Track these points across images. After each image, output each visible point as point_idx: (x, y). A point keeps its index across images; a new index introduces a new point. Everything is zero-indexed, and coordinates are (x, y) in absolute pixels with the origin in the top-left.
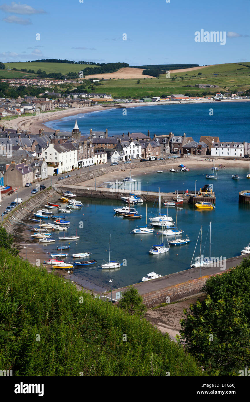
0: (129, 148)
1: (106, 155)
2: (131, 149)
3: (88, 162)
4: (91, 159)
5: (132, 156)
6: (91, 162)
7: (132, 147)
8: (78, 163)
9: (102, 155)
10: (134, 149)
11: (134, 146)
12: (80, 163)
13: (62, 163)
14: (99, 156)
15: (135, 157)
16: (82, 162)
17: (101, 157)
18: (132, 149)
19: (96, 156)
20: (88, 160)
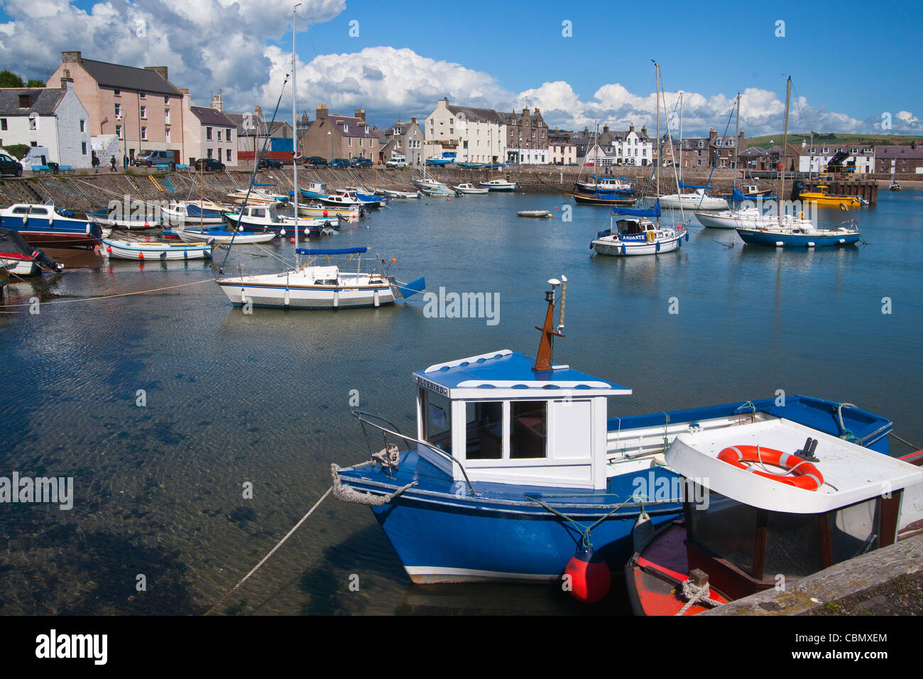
0: (625, 144)
1: (574, 149)
2: (629, 147)
3: (532, 157)
4: (540, 152)
5: (633, 161)
6: (540, 158)
7: (633, 142)
8: (509, 153)
9: (567, 149)
10: (636, 147)
11: (636, 140)
12: (513, 156)
13: (466, 144)
14: (558, 149)
15: (639, 163)
16: (517, 153)
17: (562, 152)
18: (632, 146)
19: (551, 148)
20: (533, 152)
